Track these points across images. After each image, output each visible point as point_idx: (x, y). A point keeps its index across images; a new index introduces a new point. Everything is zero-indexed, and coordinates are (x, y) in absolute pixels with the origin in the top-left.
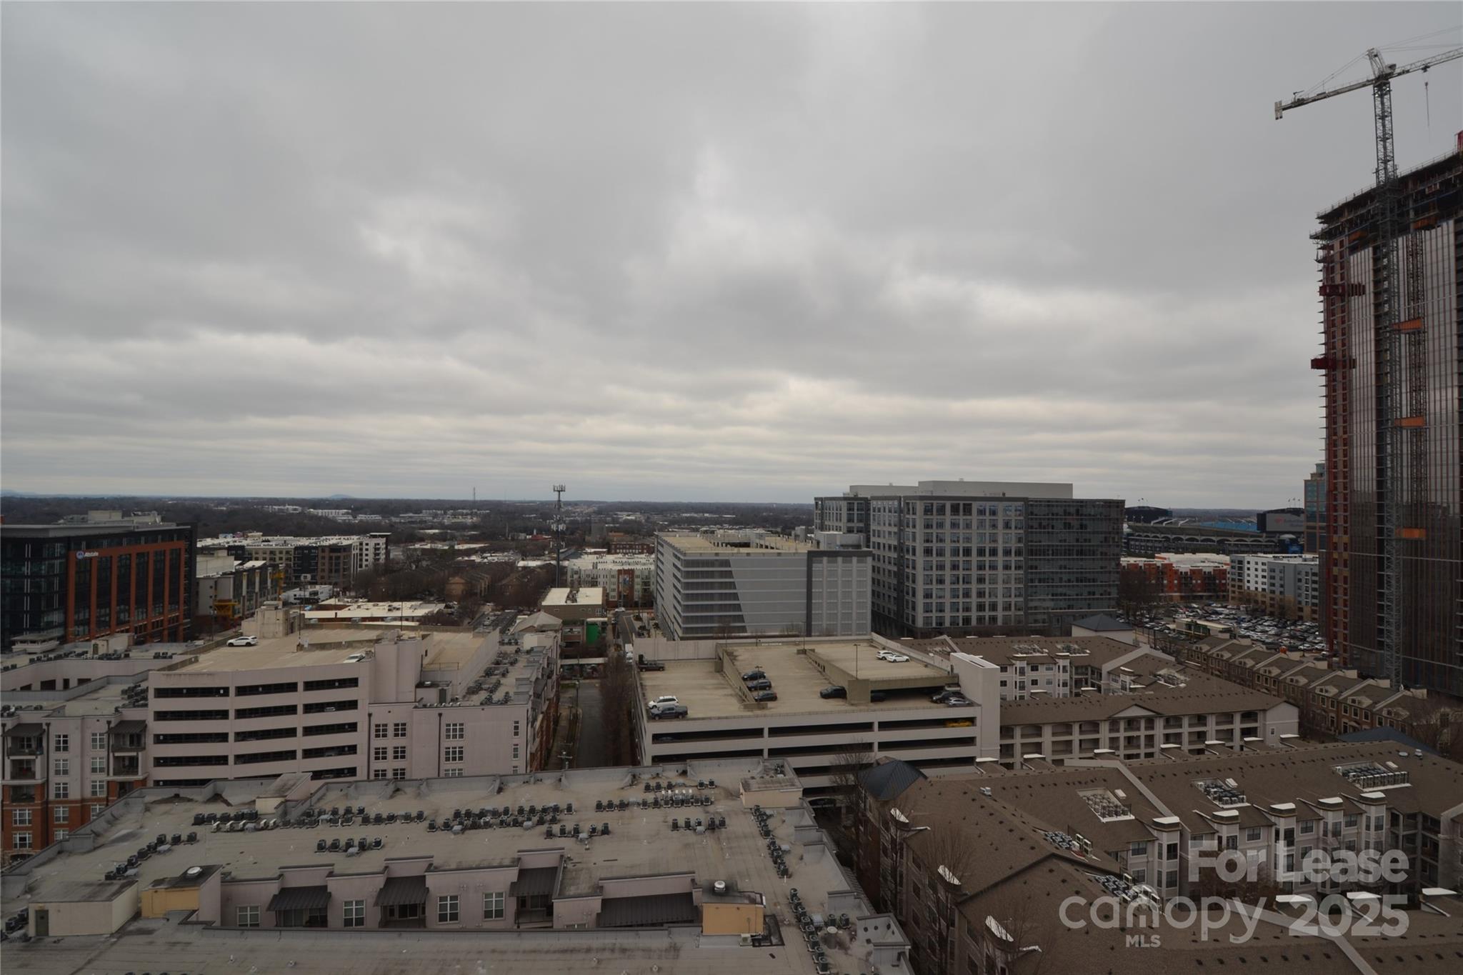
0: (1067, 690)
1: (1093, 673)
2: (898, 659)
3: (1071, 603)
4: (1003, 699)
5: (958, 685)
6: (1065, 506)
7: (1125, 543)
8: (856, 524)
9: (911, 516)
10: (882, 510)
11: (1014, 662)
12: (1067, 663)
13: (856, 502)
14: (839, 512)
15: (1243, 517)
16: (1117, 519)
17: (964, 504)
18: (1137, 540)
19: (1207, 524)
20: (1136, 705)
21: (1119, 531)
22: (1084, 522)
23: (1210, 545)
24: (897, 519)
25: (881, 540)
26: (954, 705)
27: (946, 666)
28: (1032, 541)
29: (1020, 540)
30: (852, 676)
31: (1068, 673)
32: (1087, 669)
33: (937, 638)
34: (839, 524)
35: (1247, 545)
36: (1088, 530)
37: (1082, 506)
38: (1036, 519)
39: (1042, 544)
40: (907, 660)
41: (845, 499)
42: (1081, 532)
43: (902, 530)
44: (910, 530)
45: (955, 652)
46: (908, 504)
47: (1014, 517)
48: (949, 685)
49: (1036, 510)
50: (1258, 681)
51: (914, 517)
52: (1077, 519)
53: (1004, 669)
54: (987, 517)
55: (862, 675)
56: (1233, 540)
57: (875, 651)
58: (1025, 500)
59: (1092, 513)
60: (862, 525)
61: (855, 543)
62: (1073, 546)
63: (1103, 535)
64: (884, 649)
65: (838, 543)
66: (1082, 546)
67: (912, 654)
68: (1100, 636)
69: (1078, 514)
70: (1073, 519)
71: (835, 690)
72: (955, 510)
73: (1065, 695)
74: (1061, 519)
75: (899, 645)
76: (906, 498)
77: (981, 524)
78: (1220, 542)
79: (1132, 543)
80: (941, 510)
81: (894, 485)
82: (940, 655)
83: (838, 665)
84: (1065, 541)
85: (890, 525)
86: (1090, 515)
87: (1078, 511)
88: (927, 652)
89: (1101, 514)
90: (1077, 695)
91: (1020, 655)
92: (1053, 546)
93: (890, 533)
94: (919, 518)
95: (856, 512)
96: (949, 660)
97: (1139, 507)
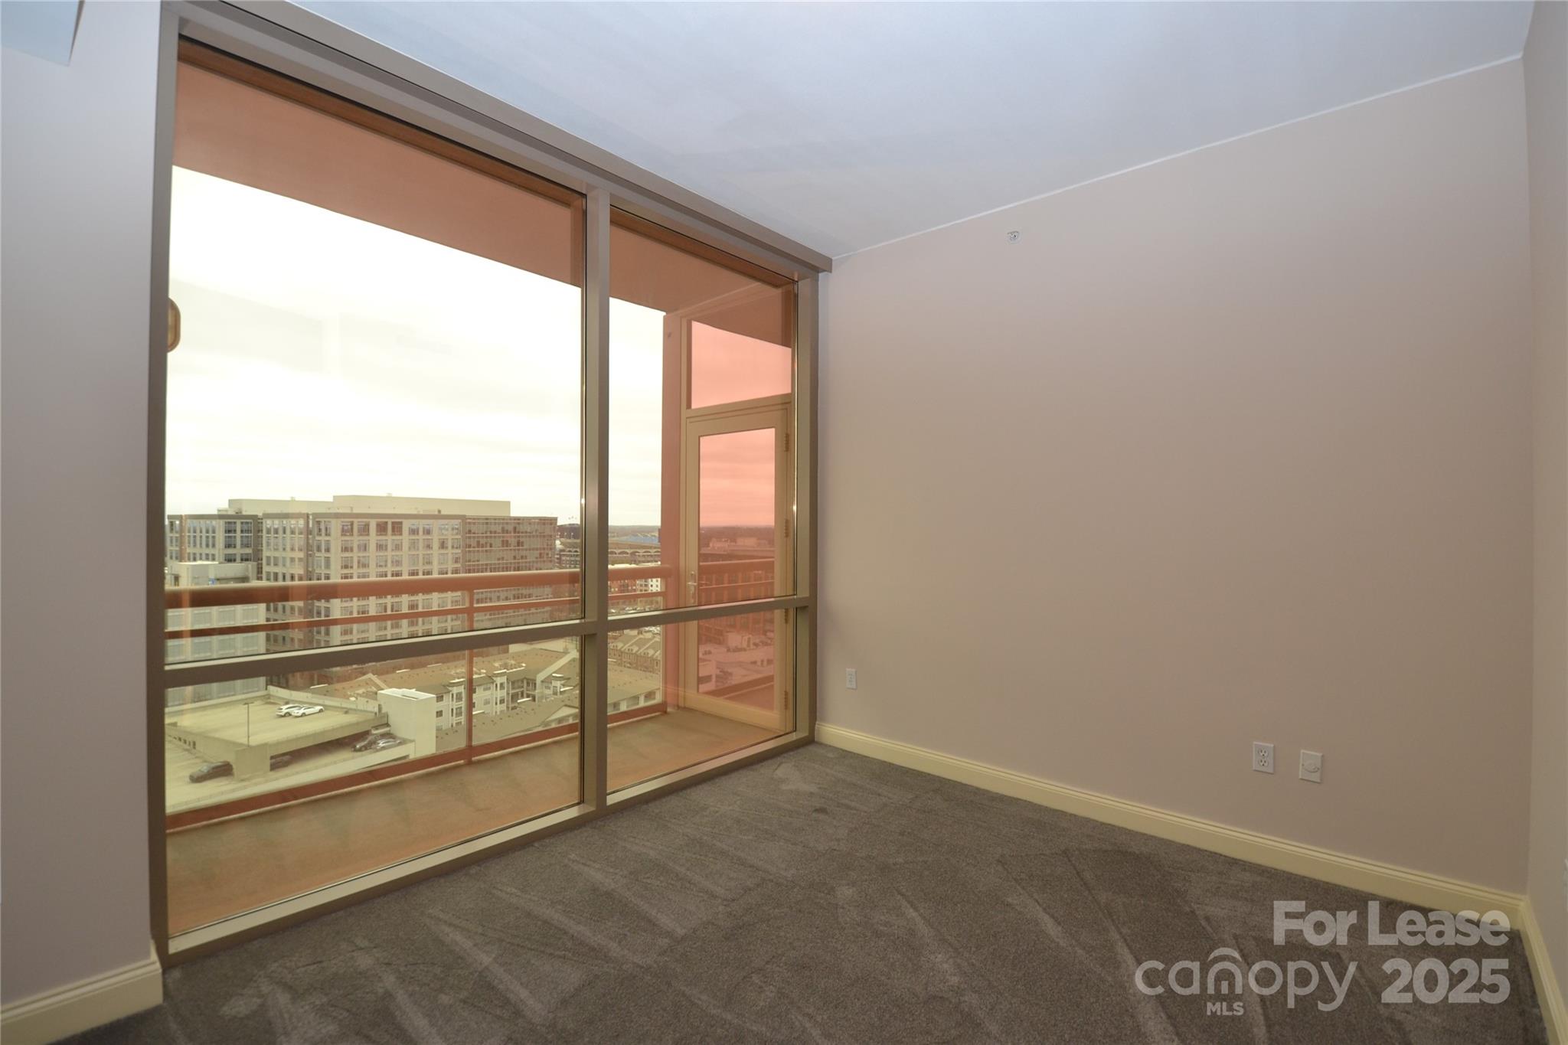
0: (504, 707)
1: (528, 684)
2: (308, 711)
3: (508, 620)
4: (439, 729)
5: (387, 725)
6: (503, 523)
7: (558, 559)
8: (238, 551)
9: (323, 538)
10: (281, 531)
11: (450, 689)
12: (504, 679)
13: (238, 522)
14: (210, 535)
15: (648, 532)
16: (551, 536)
17: (393, 523)
18: (567, 556)
19: (624, 538)
20: (566, 706)
21: (552, 548)
22: (521, 540)
23: (625, 557)
24: (302, 543)
25: (279, 570)
26: (383, 748)
27: (372, 707)
28: (469, 561)
29: (456, 561)
30: (241, 745)
31: (505, 690)
32: (523, 682)
33: (360, 679)
34: (210, 551)
35: (651, 556)
36: (525, 547)
37: (519, 524)
38: (474, 537)
39: (480, 563)
40: (321, 711)
41: (220, 517)
42: (519, 550)
43: (310, 555)
44: (323, 554)
45: (382, 689)
46: (319, 523)
47: (450, 537)
48: (376, 728)
49: (474, 529)
50: (657, 665)
51: (327, 538)
52: (515, 537)
53: (440, 698)
54: (421, 537)
55: (255, 741)
56: (641, 552)
57: (275, 708)
58: (463, 518)
59: (529, 530)
60: (249, 551)
61: (239, 574)
62: (511, 563)
63: (538, 552)
64: (287, 703)
65: (212, 576)
66: (519, 563)
67: (328, 702)
68: (534, 649)
69: (515, 532)
70: (511, 537)
71: (213, 768)
72: (382, 529)
73: (501, 712)
74: (499, 537)
75: (309, 695)
76: (316, 515)
77: (413, 545)
78: (633, 554)
79: (564, 558)
80: (365, 530)
81: (297, 499)
82: (363, 697)
83: (217, 735)
84: (503, 558)
85: (292, 549)
86: (526, 532)
87: (515, 528)
88: (347, 697)
89: (536, 531)
90: (513, 708)
91: (457, 680)
92: (491, 564)
93: (292, 560)
94: (336, 540)
95: (238, 534)
96: (376, 699)
97: (570, 525)
